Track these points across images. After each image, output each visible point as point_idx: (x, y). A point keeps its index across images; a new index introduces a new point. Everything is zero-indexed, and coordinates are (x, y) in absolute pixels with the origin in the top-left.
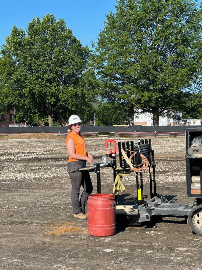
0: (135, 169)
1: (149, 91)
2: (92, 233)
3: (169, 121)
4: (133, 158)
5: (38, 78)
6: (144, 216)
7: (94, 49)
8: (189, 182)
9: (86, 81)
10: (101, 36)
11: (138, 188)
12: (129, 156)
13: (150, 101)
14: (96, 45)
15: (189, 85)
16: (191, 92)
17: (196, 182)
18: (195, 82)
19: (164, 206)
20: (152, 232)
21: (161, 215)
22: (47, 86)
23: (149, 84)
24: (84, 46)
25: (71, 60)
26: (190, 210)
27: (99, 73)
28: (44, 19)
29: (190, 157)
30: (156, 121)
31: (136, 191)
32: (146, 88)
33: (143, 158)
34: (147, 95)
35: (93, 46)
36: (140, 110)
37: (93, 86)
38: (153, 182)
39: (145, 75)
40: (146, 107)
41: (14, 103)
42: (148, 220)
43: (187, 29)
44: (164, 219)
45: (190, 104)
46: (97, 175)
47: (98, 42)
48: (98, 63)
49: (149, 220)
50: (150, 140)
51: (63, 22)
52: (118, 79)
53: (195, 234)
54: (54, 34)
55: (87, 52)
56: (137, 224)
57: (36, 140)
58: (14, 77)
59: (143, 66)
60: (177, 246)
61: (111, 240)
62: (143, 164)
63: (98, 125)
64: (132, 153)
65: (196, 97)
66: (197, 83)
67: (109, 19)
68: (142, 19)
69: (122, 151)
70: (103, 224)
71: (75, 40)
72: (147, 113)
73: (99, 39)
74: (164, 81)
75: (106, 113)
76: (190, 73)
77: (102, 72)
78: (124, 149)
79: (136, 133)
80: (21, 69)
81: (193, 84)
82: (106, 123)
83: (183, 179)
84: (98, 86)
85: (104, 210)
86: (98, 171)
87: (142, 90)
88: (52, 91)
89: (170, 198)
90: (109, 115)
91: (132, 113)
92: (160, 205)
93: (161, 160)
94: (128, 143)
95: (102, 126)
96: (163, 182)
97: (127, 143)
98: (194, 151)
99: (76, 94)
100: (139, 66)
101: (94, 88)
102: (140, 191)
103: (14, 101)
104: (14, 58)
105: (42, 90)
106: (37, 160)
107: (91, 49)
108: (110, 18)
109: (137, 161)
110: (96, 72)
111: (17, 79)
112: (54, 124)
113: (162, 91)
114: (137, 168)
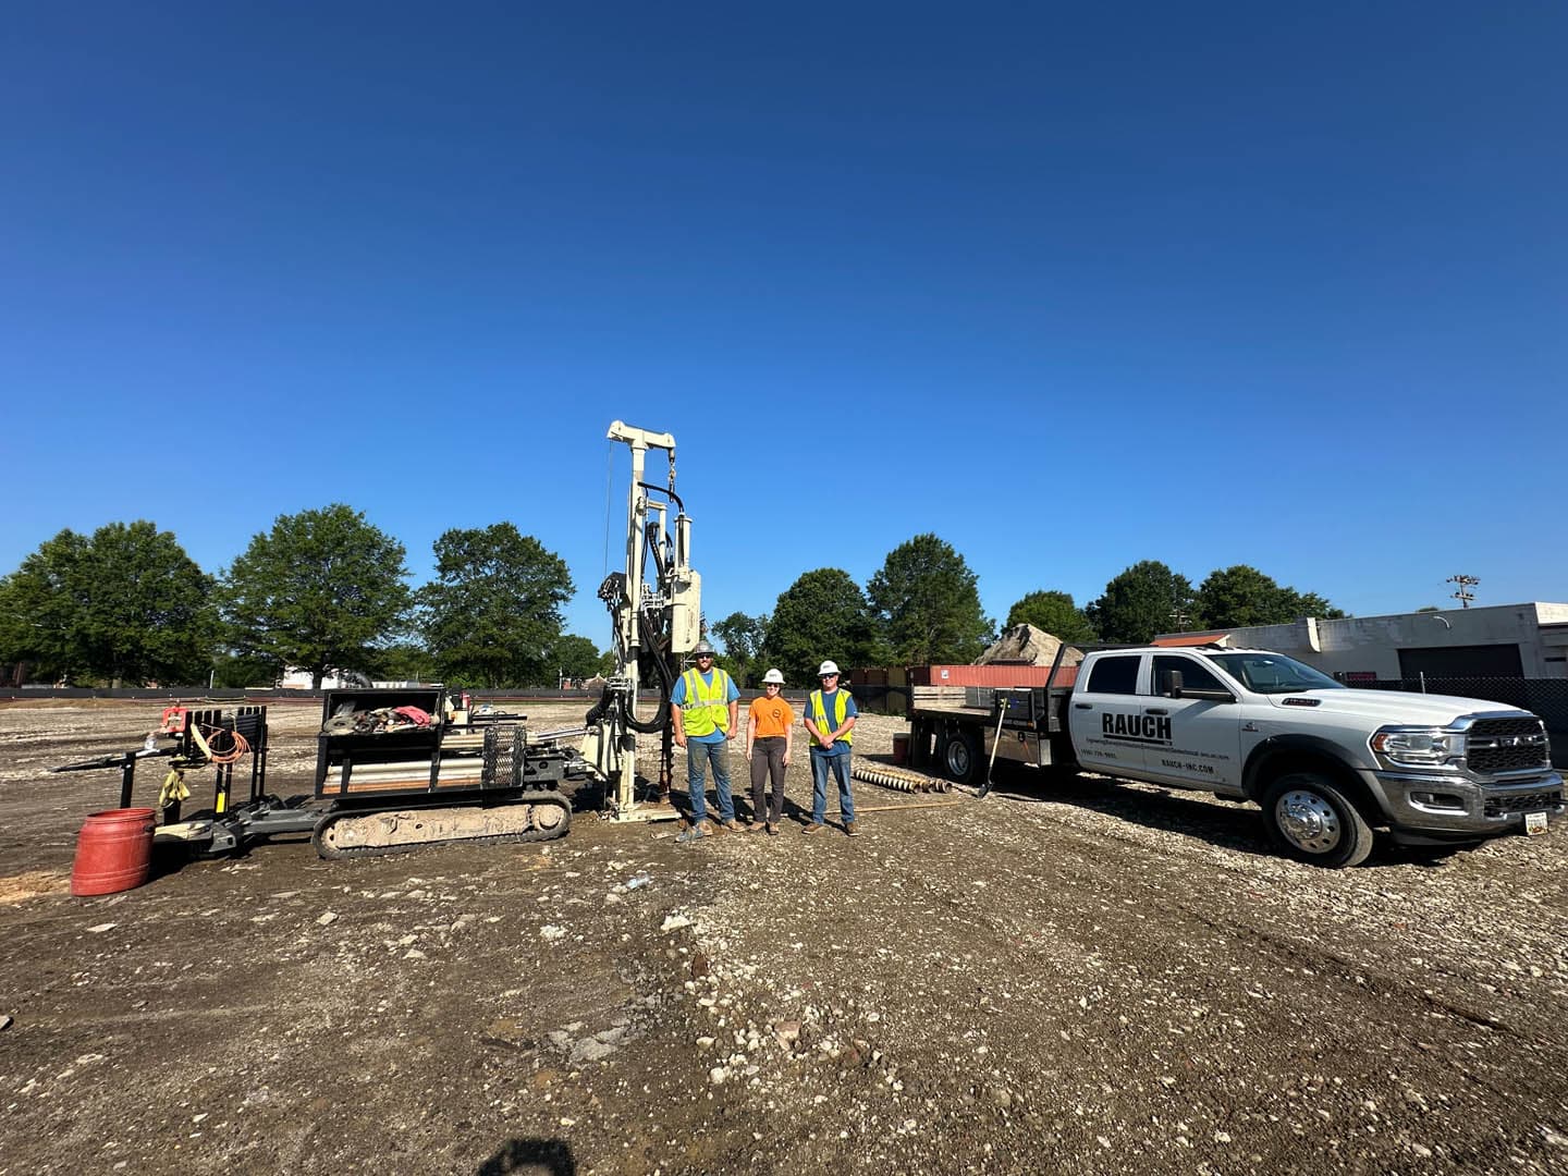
0: (216, 758)
1: (310, 642)
2: (81, 891)
3: (339, 683)
4: (215, 739)
5: (99, 612)
6: (223, 838)
7: (223, 579)
8: (322, 774)
9: (200, 623)
10: (239, 562)
11: (218, 791)
12: (205, 737)
13: (311, 655)
14: (228, 574)
15: (375, 639)
16: (376, 647)
17: (335, 774)
18: (382, 635)
19: (275, 817)
20: (237, 866)
21: (265, 834)
22: (118, 626)
23: (313, 634)
24: (205, 572)
25: (175, 591)
26: (320, 819)
27: (226, 613)
28: (132, 525)
29: (327, 735)
30: (317, 682)
31: (214, 797)
32: (306, 639)
33: (237, 739)
34: (307, 648)
35: (222, 575)
36: (292, 669)
37: (214, 631)
38: (258, 778)
39: (307, 622)
40: (304, 664)
41: (37, 649)
42: (230, 847)
43: (377, 570)
44: (272, 838)
45: (374, 662)
46: (125, 773)
47: (232, 569)
48: (228, 599)
49: (234, 845)
50: (264, 709)
51: (170, 536)
52: (261, 624)
53: (324, 858)
54: (147, 549)
55: (211, 583)
56: (206, 856)
57: (78, 709)
58: (43, 609)
59: (306, 609)
60: (279, 889)
61: (127, 900)
62: (235, 749)
63: (219, 687)
64: (215, 731)
65: (382, 653)
66: (385, 637)
67: (257, 541)
68: (312, 549)
69: (194, 728)
70: (115, 870)
71: (188, 563)
72: (305, 674)
73: (233, 566)
74: (336, 630)
75: (236, 670)
76: (376, 624)
77: (233, 612)
78: (198, 723)
79: (281, 698)
80: (67, 595)
81: (379, 638)
82: (232, 685)
83: (311, 765)
84: (223, 631)
85: (120, 842)
86: (129, 766)
87: (300, 641)
88: (128, 633)
89: (294, 803)
90: (241, 674)
91: (279, 671)
92: (267, 814)
93: (306, 737)
94: (208, 713)
95: (225, 689)
96: (296, 771)
97: (197, 713)
98: (336, 725)
99: (177, 640)
100: (300, 608)
101: (214, 633)
102: (222, 797)
103: (39, 645)
104: (53, 577)
105: (106, 631)
106: (48, 744)
107: (217, 577)
108: (260, 540)
109: (223, 745)
110: (221, 611)
111: (53, 610)
112: (125, 683)
113: (330, 643)
114: (220, 755)
